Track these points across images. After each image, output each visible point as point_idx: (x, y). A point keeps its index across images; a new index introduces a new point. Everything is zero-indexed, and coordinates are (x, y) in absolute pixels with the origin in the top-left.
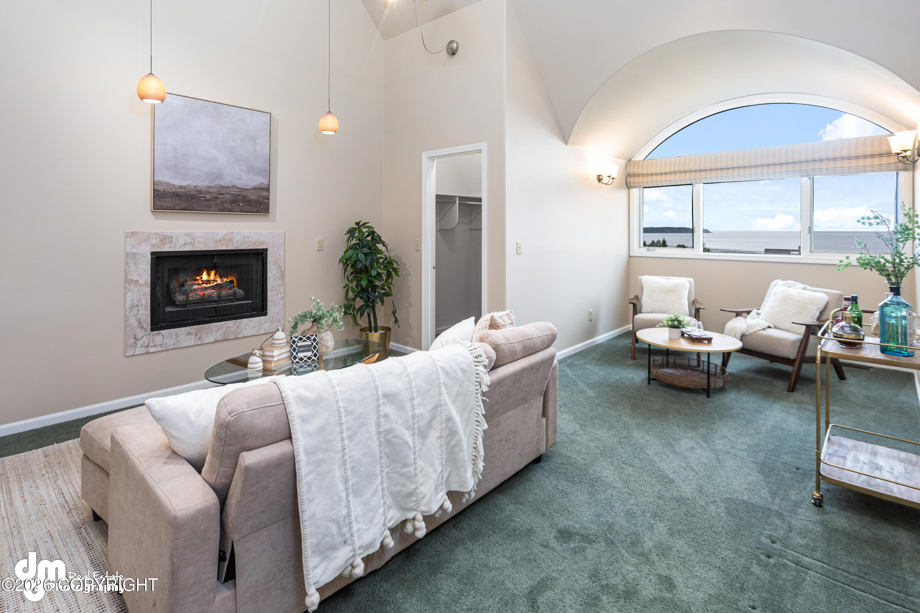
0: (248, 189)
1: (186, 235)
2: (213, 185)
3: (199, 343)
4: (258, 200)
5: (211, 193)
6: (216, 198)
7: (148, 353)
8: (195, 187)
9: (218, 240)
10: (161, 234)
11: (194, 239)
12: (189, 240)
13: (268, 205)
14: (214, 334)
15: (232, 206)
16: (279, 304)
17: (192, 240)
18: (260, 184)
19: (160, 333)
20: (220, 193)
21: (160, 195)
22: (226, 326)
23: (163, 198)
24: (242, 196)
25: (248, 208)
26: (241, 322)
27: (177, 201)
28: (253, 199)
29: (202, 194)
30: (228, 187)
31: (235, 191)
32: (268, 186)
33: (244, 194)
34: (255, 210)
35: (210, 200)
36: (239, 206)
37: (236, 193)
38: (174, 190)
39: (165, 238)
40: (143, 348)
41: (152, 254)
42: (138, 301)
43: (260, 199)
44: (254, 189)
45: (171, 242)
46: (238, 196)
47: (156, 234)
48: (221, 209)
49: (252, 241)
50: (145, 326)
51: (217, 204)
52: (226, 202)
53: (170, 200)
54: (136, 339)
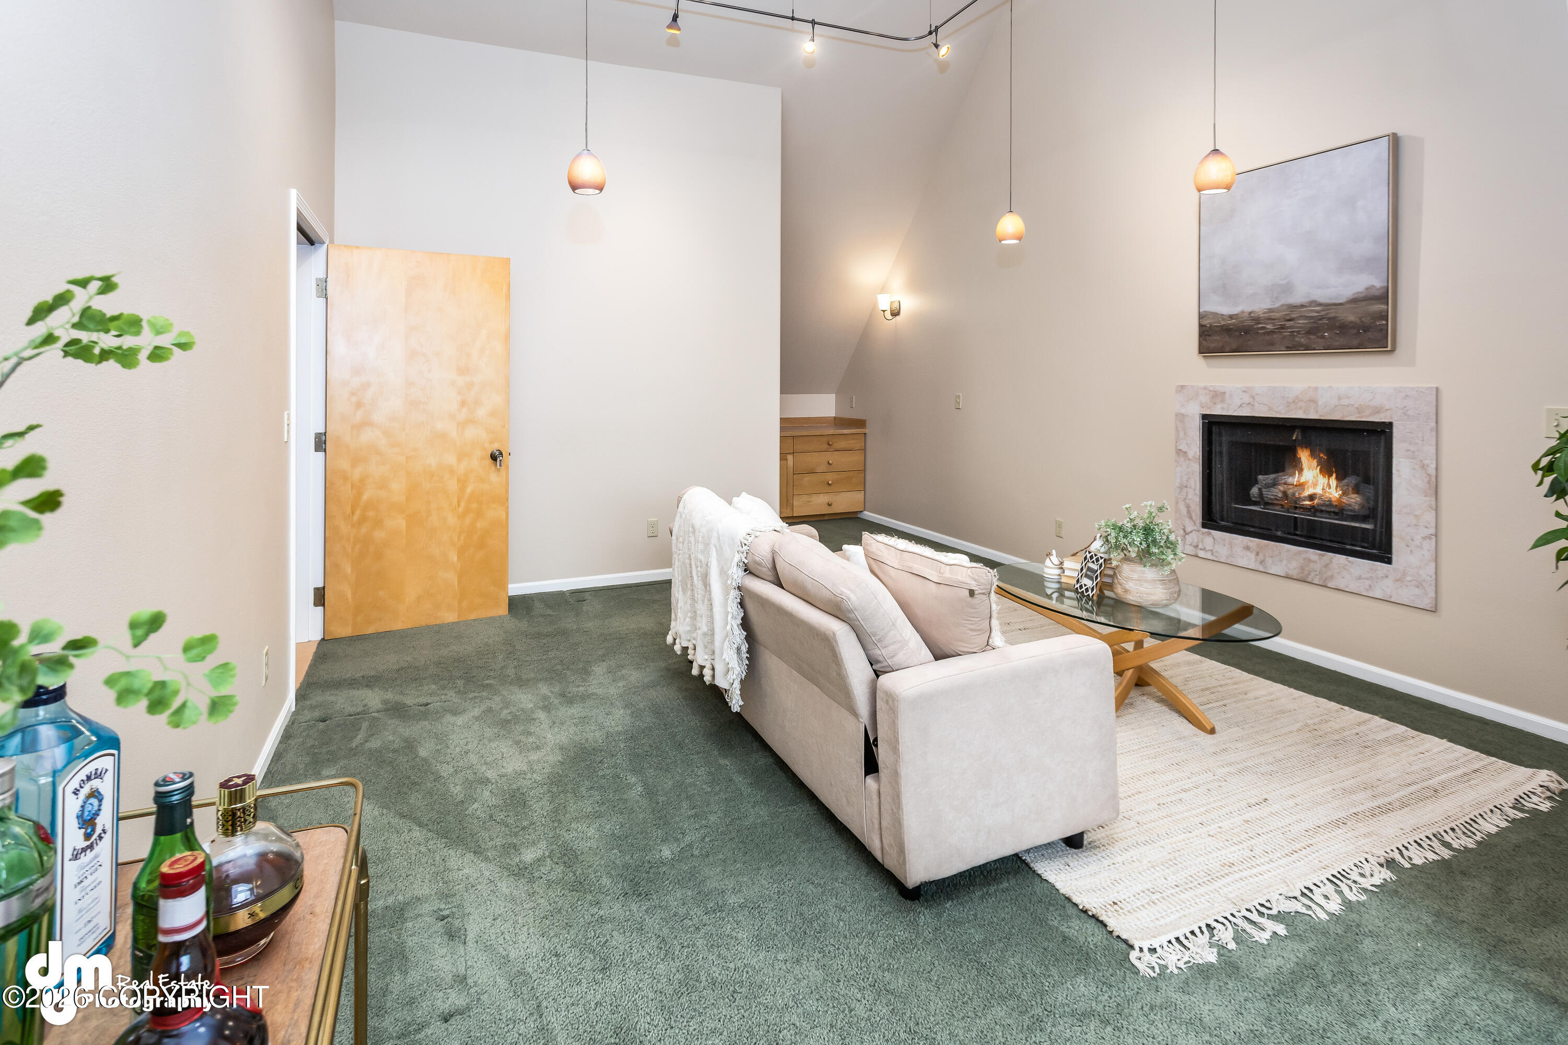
0: (1341, 304)
1: (1244, 391)
2: (1277, 305)
3: (1261, 569)
4: (1362, 322)
5: (1274, 319)
6: (1282, 328)
7: (1197, 556)
8: (1251, 313)
9: (1290, 400)
10: (1211, 389)
11: (1254, 398)
12: (1247, 399)
13: (1384, 331)
14: (1284, 562)
15: (1310, 339)
16: (1420, 547)
17: (1251, 400)
18: (1367, 289)
19: (1210, 534)
20: (1288, 318)
21: (1206, 333)
22: (1304, 556)
23: (1209, 336)
24: (1329, 319)
25: (1342, 341)
26: (1332, 558)
27: (1227, 338)
28: (1351, 322)
29: (1260, 323)
30: (1302, 306)
31: (1314, 312)
32: (1384, 291)
33: (1332, 315)
34: (1355, 342)
35: (1272, 332)
36: (1323, 337)
37: (1316, 314)
38: (1223, 323)
39: (1218, 395)
40: (1192, 548)
41: (1204, 417)
42: (1187, 481)
43: (1367, 320)
44: (1354, 301)
45: (1223, 401)
46: (1320, 319)
47: (1205, 388)
48: (1290, 345)
49: (1356, 406)
50: (1194, 518)
51: (1285, 337)
52: (1298, 332)
53: (1219, 338)
54: (1185, 531)
